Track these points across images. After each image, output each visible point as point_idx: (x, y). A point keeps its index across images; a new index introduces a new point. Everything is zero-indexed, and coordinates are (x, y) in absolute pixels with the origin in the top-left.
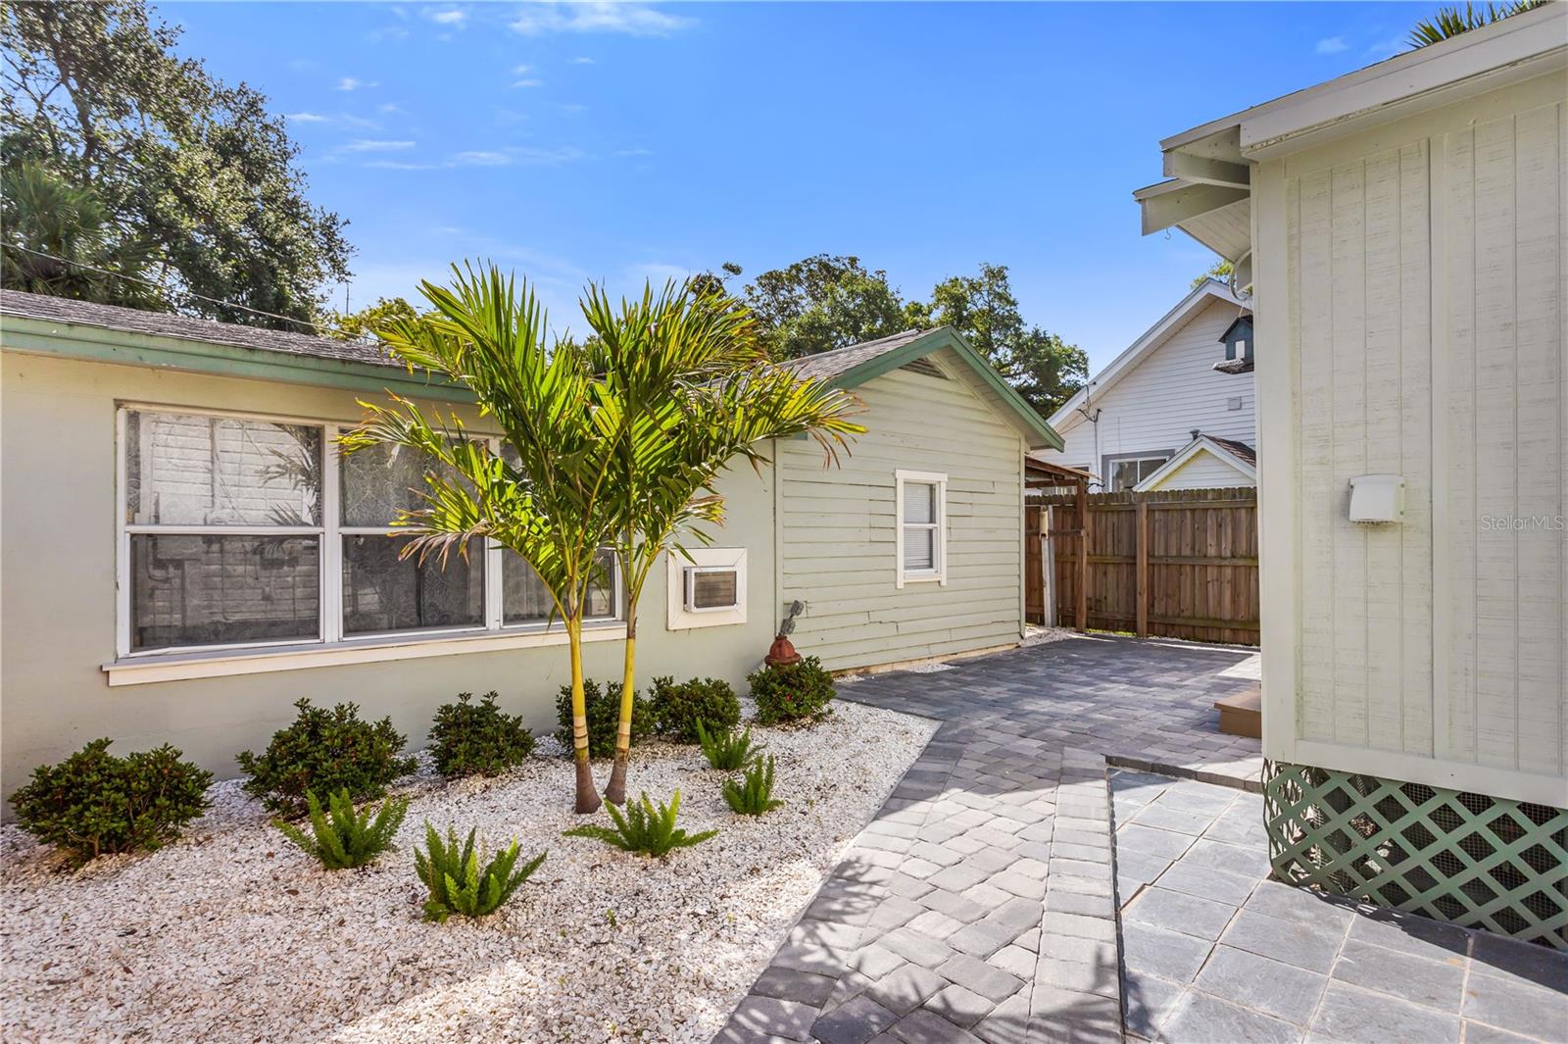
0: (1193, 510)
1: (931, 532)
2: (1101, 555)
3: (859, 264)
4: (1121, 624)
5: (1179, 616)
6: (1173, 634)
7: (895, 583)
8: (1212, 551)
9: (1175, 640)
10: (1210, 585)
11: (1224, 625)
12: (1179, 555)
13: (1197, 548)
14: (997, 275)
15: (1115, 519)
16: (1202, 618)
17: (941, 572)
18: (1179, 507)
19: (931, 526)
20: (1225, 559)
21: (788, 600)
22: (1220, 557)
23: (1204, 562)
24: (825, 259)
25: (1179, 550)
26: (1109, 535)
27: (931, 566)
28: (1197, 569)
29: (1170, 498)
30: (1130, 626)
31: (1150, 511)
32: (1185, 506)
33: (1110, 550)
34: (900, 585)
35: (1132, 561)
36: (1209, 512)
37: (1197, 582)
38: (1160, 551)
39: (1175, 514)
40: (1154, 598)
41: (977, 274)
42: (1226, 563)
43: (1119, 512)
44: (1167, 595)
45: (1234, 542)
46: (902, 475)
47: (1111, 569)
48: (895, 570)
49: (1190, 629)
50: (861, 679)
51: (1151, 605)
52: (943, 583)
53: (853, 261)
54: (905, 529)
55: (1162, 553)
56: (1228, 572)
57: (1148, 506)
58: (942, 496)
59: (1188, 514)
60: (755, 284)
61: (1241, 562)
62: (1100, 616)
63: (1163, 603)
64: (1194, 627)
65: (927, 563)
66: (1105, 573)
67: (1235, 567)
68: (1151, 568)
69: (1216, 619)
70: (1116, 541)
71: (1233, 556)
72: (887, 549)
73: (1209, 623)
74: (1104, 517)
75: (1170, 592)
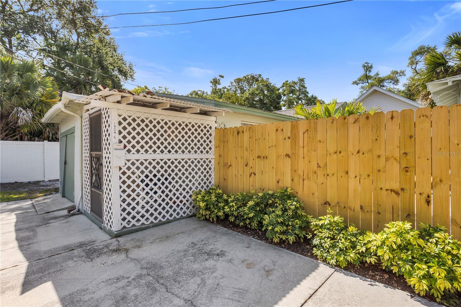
3: (262, 76)
14: (302, 80)
24: (253, 75)
41: (296, 80)
53: (260, 75)
60: (233, 81)
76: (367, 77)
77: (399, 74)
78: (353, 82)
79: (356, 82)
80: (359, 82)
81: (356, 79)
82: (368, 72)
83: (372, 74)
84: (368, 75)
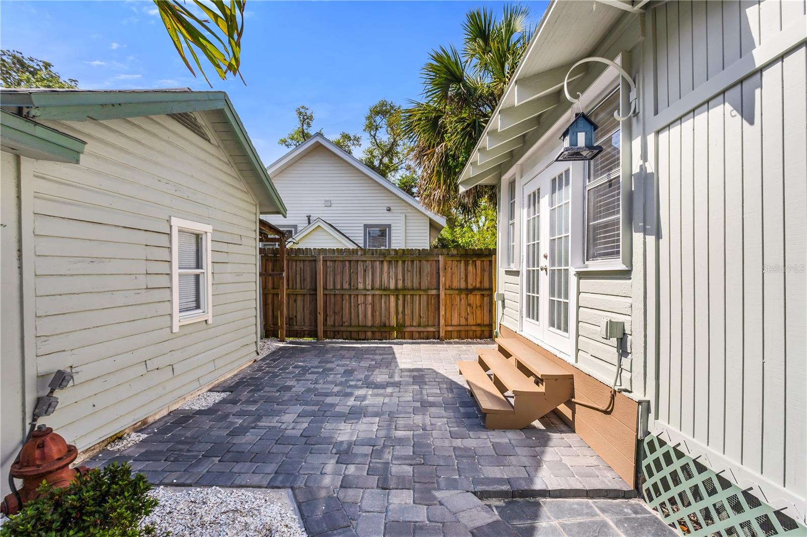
0: (350, 261)
1: (197, 277)
2: (293, 289)
3: (53, 69)
4: (306, 333)
5: (342, 326)
6: (339, 336)
7: (171, 327)
8: (361, 286)
9: (340, 340)
10: (360, 306)
11: (368, 329)
12: (342, 289)
13: (352, 284)
15: (302, 266)
16: (356, 326)
17: (208, 312)
18: (342, 259)
19: (198, 271)
20: (368, 290)
21: (43, 369)
22: (365, 289)
23: (356, 292)
25: (342, 285)
26: (298, 276)
27: (198, 307)
28: (352, 297)
29: (336, 254)
30: (313, 334)
31: (325, 261)
32: (345, 259)
33: (298, 285)
34: (176, 329)
35: (314, 293)
36: (359, 262)
37: (352, 305)
38: (330, 286)
39: (339, 262)
40: (327, 315)
42: (369, 293)
43: (304, 261)
44: (335, 313)
45: (373, 280)
46: (176, 223)
47: (299, 298)
48: (171, 315)
49: (348, 333)
50: (144, 436)
51: (325, 320)
52: (210, 322)
54: (180, 275)
55: (332, 287)
56: (370, 298)
57: (323, 257)
58: (208, 245)
59: (347, 263)
61: (377, 292)
62: (292, 329)
63: (332, 319)
64: (351, 332)
65: (194, 304)
66: (295, 301)
67: (373, 295)
68: (325, 296)
69: (363, 326)
70: (303, 280)
71: (372, 289)
72: (164, 294)
73: (360, 329)
74: (294, 263)
75: (337, 311)
76: (305, 136)
77: (351, 142)
78: (281, 140)
79: (286, 141)
80: (290, 142)
81: (285, 136)
82: (305, 127)
83: (312, 131)
84: (306, 131)
